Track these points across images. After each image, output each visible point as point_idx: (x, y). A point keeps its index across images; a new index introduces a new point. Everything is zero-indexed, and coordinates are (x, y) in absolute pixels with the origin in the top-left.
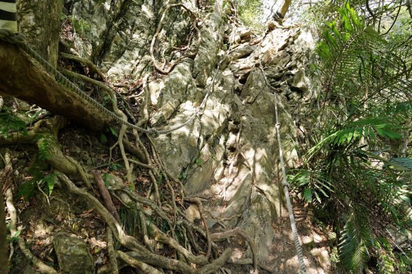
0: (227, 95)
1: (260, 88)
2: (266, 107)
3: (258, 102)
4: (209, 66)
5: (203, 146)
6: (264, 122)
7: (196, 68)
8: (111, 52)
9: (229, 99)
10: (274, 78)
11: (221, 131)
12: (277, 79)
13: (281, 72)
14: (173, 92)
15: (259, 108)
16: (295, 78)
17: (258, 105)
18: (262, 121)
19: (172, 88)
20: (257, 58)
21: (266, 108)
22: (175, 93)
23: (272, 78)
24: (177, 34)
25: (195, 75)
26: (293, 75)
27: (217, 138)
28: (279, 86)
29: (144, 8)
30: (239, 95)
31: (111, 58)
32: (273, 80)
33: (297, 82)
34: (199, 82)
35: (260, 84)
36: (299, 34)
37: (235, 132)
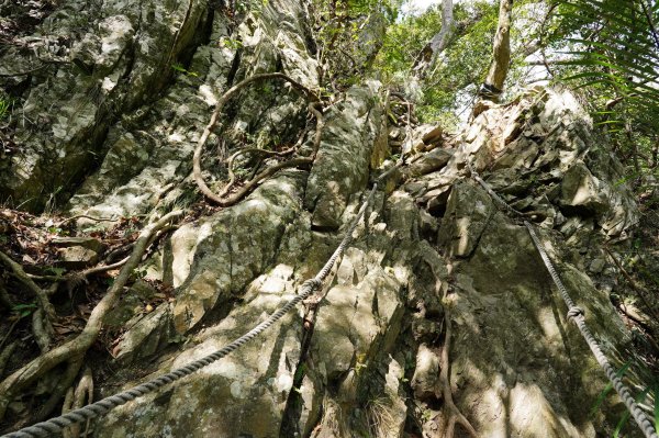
0: (397, 242)
1: (482, 216)
2: (509, 261)
3: (484, 251)
4: (348, 181)
5: (317, 416)
6: (514, 303)
7: (311, 187)
8: (103, 171)
9: (405, 253)
10: (512, 192)
11: (387, 347)
12: (521, 193)
13: (526, 177)
14: (236, 247)
15: (492, 267)
16: (566, 184)
17: (485, 259)
18: (509, 303)
19: (234, 237)
20: (461, 166)
21: (512, 264)
22: (241, 247)
23: (507, 193)
24: (272, 126)
25: (311, 204)
26: (556, 180)
27: (376, 373)
28: (530, 208)
29: (205, 89)
30: (433, 243)
31: (100, 184)
32: (510, 197)
33: (572, 194)
34: (322, 218)
35: (481, 208)
36: (546, 99)
37: (434, 342)
